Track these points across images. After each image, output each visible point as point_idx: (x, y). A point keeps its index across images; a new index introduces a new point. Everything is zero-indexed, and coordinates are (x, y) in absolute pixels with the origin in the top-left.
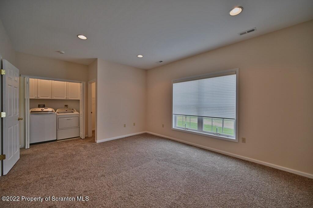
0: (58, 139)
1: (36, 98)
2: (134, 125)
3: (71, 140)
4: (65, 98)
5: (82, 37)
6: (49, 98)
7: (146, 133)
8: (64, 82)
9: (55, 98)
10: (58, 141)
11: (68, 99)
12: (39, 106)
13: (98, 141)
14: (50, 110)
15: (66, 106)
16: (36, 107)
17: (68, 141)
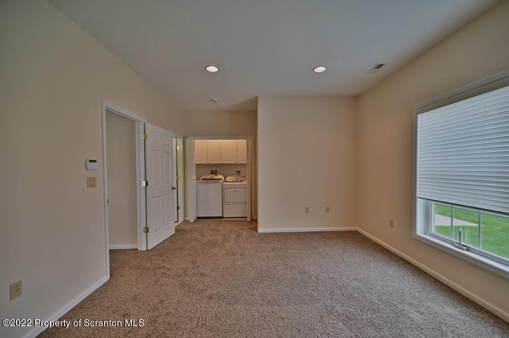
0: (224, 216)
1: (207, 163)
2: (328, 210)
3: (235, 221)
4: (234, 162)
5: (212, 69)
6: (218, 162)
7: (356, 231)
8: (233, 140)
9: (224, 162)
10: (224, 219)
11: (238, 163)
12: (212, 173)
13: (260, 230)
14: (220, 177)
15: (239, 172)
16: (208, 174)
17: (232, 221)
